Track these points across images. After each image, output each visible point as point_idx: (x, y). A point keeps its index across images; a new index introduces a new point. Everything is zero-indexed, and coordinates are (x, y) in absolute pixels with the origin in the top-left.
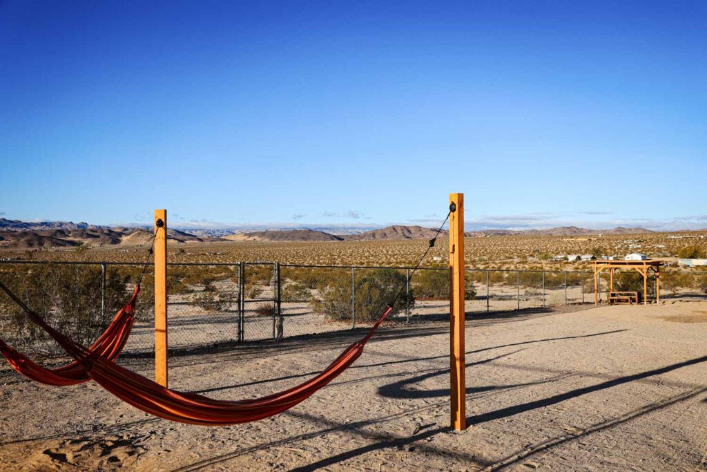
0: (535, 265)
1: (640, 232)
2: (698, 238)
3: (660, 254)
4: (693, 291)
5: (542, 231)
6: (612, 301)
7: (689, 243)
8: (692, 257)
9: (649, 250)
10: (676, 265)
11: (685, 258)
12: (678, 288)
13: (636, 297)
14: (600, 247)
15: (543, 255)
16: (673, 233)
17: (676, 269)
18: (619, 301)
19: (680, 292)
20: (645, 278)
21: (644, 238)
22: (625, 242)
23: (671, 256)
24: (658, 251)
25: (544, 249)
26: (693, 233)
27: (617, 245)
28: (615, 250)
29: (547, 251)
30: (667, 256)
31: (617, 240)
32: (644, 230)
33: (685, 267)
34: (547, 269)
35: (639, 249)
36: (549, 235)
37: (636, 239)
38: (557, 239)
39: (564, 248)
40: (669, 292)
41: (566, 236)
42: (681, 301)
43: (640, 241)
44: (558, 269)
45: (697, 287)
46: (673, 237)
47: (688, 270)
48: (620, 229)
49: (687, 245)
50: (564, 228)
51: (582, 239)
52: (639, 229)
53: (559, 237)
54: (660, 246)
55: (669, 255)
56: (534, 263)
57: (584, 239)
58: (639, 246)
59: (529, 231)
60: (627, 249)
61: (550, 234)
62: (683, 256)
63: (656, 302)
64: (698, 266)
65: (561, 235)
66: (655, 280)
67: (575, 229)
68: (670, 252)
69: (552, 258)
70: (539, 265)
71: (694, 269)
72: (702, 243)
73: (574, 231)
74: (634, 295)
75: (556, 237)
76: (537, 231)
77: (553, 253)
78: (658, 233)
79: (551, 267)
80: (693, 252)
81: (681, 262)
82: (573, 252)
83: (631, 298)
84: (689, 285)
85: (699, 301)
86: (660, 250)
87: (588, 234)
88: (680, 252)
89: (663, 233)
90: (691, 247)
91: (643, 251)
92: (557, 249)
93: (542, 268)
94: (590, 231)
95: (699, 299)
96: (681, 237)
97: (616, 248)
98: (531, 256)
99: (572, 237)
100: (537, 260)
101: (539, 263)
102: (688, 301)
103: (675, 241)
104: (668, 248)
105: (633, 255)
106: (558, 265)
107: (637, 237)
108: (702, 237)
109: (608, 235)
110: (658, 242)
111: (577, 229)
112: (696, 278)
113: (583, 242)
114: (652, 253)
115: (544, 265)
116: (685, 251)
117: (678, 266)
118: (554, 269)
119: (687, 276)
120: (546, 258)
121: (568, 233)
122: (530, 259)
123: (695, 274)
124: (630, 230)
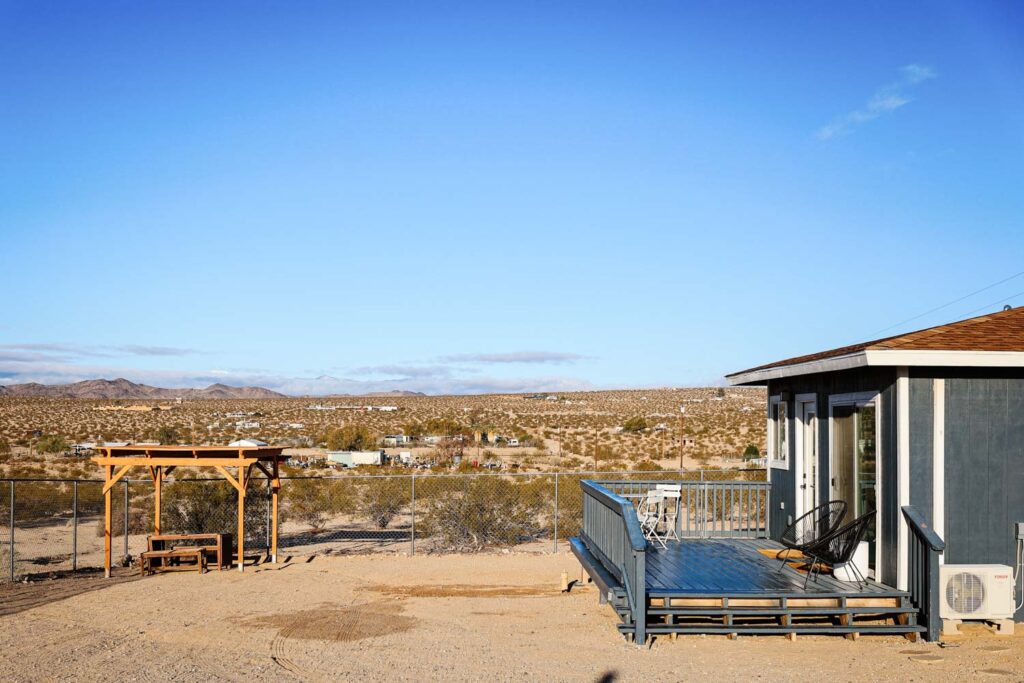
0: (26, 465)
1: (259, 395)
2: (362, 411)
3: (295, 442)
4: (356, 521)
5: (53, 388)
6: (156, 562)
7: (346, 420)
8: (352, 448)
9: (275, 433)
10: (322, 464)
11: (340, 449)
12: (324, 515)
13: (218, 548)
14: (178, 425)
15: (49, 442)
16: (320, 400)
17: (320, 473)
18: (176, 561)
19: (327, 525)
20: (242, 494)
21: (266, 409)
22: (228, 415)
23: (314, 446)
24: (290, 435)
25: (53, 429)
26: (354, 400)
27: (212, 421)
28: (207, 432)
29: (60, 433)
30: (307, 447)
31: (212, 411)
32: (267, 392)
33: (341, 467)
34: (55, 473)
35: (255, 430)
36: (68, 396)
37: (250, 410)
38: (87, 406)
39: (99, 427)
40: (305, 527)
41: (106, 400)
42: (328, 552)
43: (257, 415)
44: (78, 473)
45: (364, 513)
46: (319, 407)
47: (344, 473)
48: (220, 388)
49: (343, 424)
50: (103, 382)
51: (138, 408)
52: (256, 388)
53: (90, 401)
54: (295, 426)
55: (310, 443)
56: (27, 459)
57: (144, 408)
58: (256, 425)
59: (22, 387)
60: (231, 430)
61: (70, 396)
62: (336, 447)
63: (269, 559)
64: (362, 466)
65: (94, 397)
66: (270, 498)
67: (125, 386)
68: (313, 437)
69: (69, 449)
70: (36, 466)
71: (356, 473)
72: (370, 421)
73: (124, 390)
74: (213, 542)
75: (84, 402)
76: (42, 387)
77: (73, 437)
78: (293, 399)
79: (65, 470)
80: (354, 437)
81: (333, 457)
82: (120, 437)
83: (203, 552)
84: (347, 508)
85: (370, 551)
86: (294, 433)
87: (155, 398)
88: (330, 437)
89: (302, 399)
90: (351, 428)
91: (262, 434)
92: (84, 428)
93: (42, 472)
94: (159, 391)
95: (368, 544)
96: (334, 408)
97: (210, 427)
98: (22, 443)
99: (118, 403)
100: (35, 452)
101: (37, 461)
102: (343, 552)
103: (323, 416)
104: (310, 429)
105: (242, 441)
106: (81, 466)
107: (252, 405)
108: (370, 408)
109: (196, 399)
110: (291, 417)
111: (132, 385)
112: (362, 490)
113: (142, 415)
114: (279, 438)
115: (48, 464)
116: (340, 435)
117: (328, 467)
118: (68, 475)
119: (341, 488)
120: (54, 448)
121: (111, 393)
122: (17, 451)
123: (360, 482)
124: (240, 390)
